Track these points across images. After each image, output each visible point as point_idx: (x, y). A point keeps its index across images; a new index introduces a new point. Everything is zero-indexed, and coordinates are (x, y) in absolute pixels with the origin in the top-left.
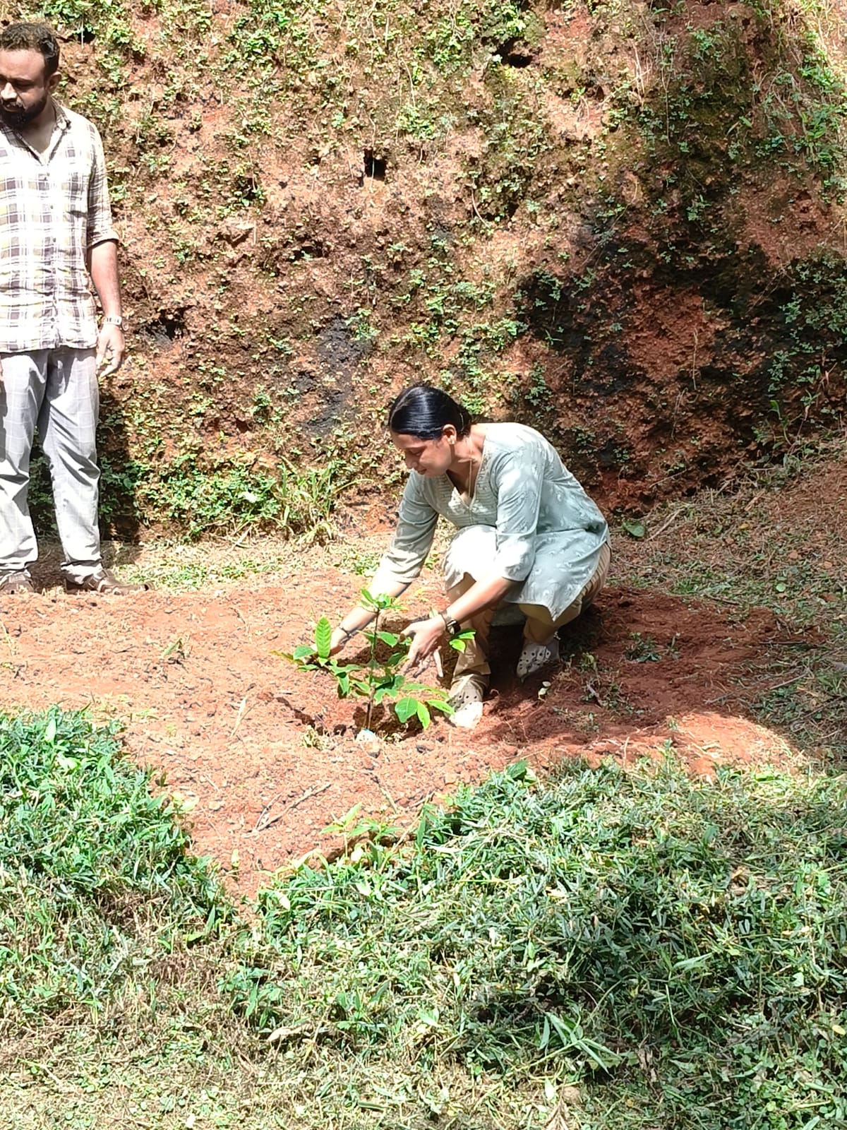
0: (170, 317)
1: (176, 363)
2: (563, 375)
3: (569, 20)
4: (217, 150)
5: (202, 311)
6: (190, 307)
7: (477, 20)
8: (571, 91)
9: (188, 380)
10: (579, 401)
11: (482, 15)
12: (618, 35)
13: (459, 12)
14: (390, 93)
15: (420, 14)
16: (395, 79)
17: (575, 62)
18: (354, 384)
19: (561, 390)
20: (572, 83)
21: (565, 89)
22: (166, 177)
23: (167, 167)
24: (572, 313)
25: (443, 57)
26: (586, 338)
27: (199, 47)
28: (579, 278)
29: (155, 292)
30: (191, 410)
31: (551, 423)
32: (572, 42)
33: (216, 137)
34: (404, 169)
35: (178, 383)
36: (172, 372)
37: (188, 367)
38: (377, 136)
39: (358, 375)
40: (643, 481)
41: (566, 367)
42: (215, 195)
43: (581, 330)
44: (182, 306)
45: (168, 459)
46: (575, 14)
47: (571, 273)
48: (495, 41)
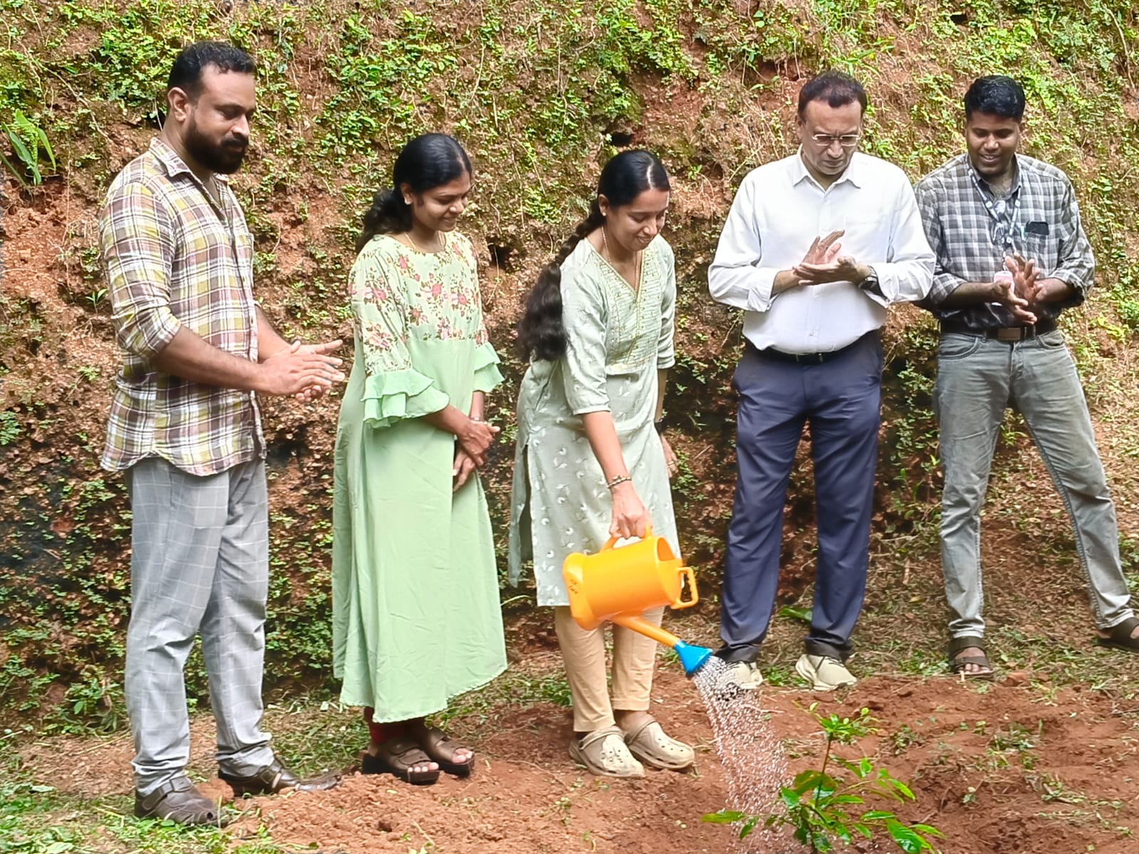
0: (289, 437)
1: (296, 489)
2: (706, 461)
3: (671, 97)
4: (328, 245)
5: (326, 426)
6: (312, 422)
7: (588, 98)
8: (685, 168)
9: (314, 507)
10: (722, 487)
11: (592, 92)
12: (725, 111)
13: (567, 90)
14: (507, 176)
15: (528, 93)
16: (510, 161)
17: (686, 140)
18: (493, 491)
19: (706, 477)
20: (686, 161)
21: (679, 167)
22: (271, 278)
23: (272, 267)
24: (712, 395)
25: (557, 137)
26: (727, 420)
27: (289, 131)
28: (718, 360)
29: (271, 409)
30: (318, 541)
31: (700, 514)
32: (676, 118)
33: (326, 231)
34: (532, 256)
35: (300, 512)
36: (292, 501)
37: (311, 493)
38: (501, 222)
39: (495, 482)
40: (792, 564)
41: (706, 452)
42: (329, 295)
43: (723, 412)
44: (304, 422)
45: (295, 602)
46: (675, 91)
47: (710, 354)
48: (605, 119)
